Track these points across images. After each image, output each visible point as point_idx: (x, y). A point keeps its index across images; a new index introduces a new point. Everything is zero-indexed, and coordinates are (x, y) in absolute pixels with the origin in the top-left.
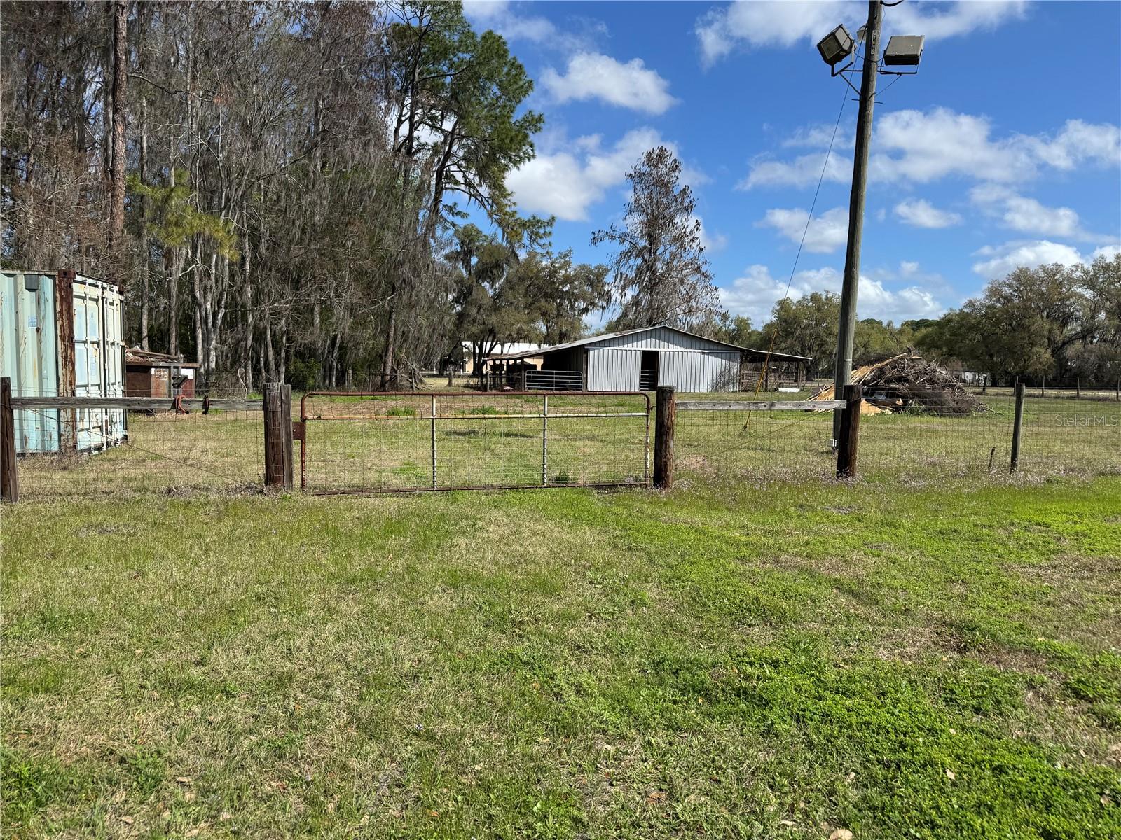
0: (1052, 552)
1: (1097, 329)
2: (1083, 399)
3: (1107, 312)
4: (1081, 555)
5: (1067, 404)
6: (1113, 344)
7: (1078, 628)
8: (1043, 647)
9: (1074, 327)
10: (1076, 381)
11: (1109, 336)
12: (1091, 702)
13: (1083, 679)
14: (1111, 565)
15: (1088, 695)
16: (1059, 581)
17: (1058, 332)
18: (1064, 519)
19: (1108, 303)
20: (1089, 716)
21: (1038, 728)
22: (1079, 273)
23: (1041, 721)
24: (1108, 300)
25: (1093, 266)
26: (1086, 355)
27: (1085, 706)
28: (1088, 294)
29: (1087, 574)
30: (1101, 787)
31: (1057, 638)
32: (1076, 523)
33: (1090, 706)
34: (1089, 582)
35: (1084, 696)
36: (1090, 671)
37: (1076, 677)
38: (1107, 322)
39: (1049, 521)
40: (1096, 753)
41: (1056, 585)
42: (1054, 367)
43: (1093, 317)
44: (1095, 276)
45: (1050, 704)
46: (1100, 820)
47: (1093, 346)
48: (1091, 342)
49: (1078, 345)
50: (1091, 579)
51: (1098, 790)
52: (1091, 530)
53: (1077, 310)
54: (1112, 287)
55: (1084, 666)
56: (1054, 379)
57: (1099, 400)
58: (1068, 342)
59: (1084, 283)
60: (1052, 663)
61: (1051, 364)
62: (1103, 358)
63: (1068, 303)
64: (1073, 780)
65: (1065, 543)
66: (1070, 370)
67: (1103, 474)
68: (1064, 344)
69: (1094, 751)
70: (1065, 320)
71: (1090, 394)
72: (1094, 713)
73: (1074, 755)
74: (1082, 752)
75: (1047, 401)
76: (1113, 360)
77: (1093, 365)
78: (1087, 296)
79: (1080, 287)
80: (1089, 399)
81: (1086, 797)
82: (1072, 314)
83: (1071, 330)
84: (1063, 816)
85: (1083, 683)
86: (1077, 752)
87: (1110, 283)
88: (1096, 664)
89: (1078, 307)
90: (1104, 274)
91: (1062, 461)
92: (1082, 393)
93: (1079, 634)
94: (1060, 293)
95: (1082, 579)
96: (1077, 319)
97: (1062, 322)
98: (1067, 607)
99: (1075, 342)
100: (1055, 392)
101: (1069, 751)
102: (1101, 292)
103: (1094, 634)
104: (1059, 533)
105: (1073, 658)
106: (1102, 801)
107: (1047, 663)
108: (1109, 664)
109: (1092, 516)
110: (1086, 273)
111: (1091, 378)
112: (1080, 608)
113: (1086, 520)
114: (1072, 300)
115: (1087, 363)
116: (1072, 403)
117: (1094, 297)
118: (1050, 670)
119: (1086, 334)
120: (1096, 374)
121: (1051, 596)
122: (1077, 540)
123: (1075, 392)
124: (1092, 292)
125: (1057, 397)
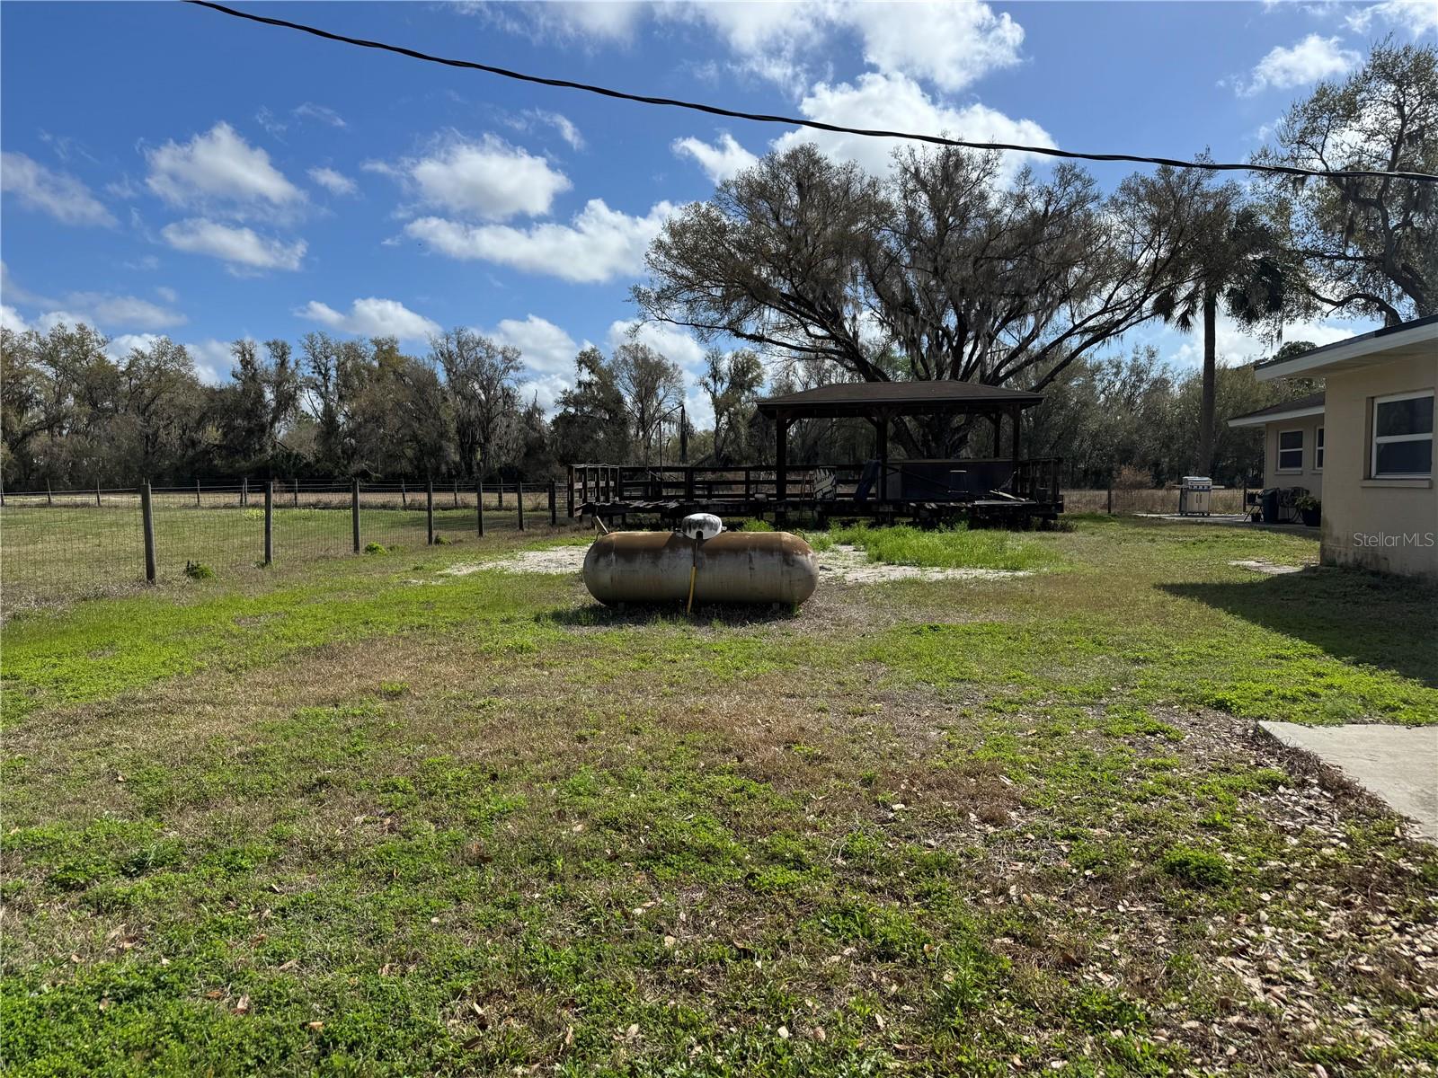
0: (23, 711)
1: (65, 416)
2: (57, 506)
3: (76, 397)
4: (63, 706)
5: (37, 514)
6: (87, 437)
7: (64, 801)
8: (18, 841)
9: (34, 415)
10: (46, 484)
11: (81, 426)
12: (83, 889)
13: (72, 864)
14: (101, 710)
15: (78, 882)
16: (36, 746)
17: (15, 420)
18: (39, 664)
19: (76, 385)
20: (81, 908)
21: (16, 951)
22: (33, 344)
23: (19, 941)
24: (74, 381)
25: (51, 336)
26: (55, 450)
27: (75, 897)
28: (50, 372)
29: (72, 729)
30: (98, 992)
31: (37, 823)
32: (55, 666)
33: (82, 894)
34: (74, 738)
35: (74, 886)
36: (80, 850)
37: (62, 865)
38: (76, 409)
39: (18, 671)
40: (92, 950)
41: (33, 752)
42: (16, 466)
43: (59, 402)
44: (55, 348)
45: (30, 913)
46: (100, 1033)
47: (63, 439)
48: (60, 434)
49: (44, 436)
50: (76, 734)
51: (95, 997)
52: (73, 671)
53: (37, 391)
54: (78, 365)
55: (73, 847)
56: (17, 481)
57: (77, 506)
58: (30, 433)
59: (41, 357)
60: (31, 858)
61: (10, 462)
62: (78, 454)
63: (24, 381)
64: (64, 999)
65: (41, 695)
66: (38, 470)
67: (85, 599)
68: (25, 435)
69: (89, 949)
70: (23, 403)
71: (65, 499)
72: (88, 902)
73: (65, 966)
74: (75, 958)
75: (9, 512)
76: (90, 456)
77: (66, 462)
78: (48, 374)
79: (37, 362)
80: (65, 506)
81: (82, 1012)
82: (31, 396)
83: (32, 418)
84: (55, 1052)
85: (72, 869)
86: (68, 960)
87: (75, 360)
88: (87, 839)
89: (38, 388)
90: (66, 347)
91: (33, 588)
92: (54, 499)
93: (64, 809)
94: (12, 368)
95: (65, 736)
96: (38, 403)
97: (19, 406)
98: (49, 778)
99: (39, 433)
100: (20, 499)
101: (58, 964)
102: (64, 370)
103: (84, 802)
104: (33, 684)
105: (58, 841)
106: (101, 1007)
107: (23, 861)
108: (102, 833)
109: (75, 653)
110: (43, 344)
111: (66, 478)
112: (62, 775)
113: (67, 661)
114: (29, 378)
115: (57, 460)
116: (44, 513)
117: (57, 376)
118: (28, 868)
119: (53, 423)
120: (70, 475)
121: (27, 769)
122: (56, 688)
123: (45, 498)
124: (53, 370)
125: (23, 506)
